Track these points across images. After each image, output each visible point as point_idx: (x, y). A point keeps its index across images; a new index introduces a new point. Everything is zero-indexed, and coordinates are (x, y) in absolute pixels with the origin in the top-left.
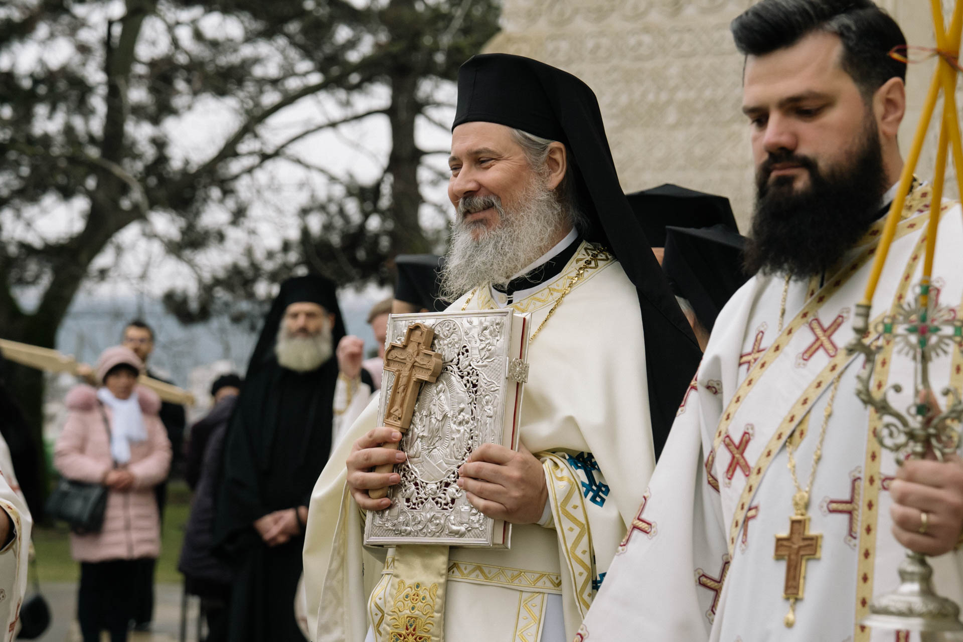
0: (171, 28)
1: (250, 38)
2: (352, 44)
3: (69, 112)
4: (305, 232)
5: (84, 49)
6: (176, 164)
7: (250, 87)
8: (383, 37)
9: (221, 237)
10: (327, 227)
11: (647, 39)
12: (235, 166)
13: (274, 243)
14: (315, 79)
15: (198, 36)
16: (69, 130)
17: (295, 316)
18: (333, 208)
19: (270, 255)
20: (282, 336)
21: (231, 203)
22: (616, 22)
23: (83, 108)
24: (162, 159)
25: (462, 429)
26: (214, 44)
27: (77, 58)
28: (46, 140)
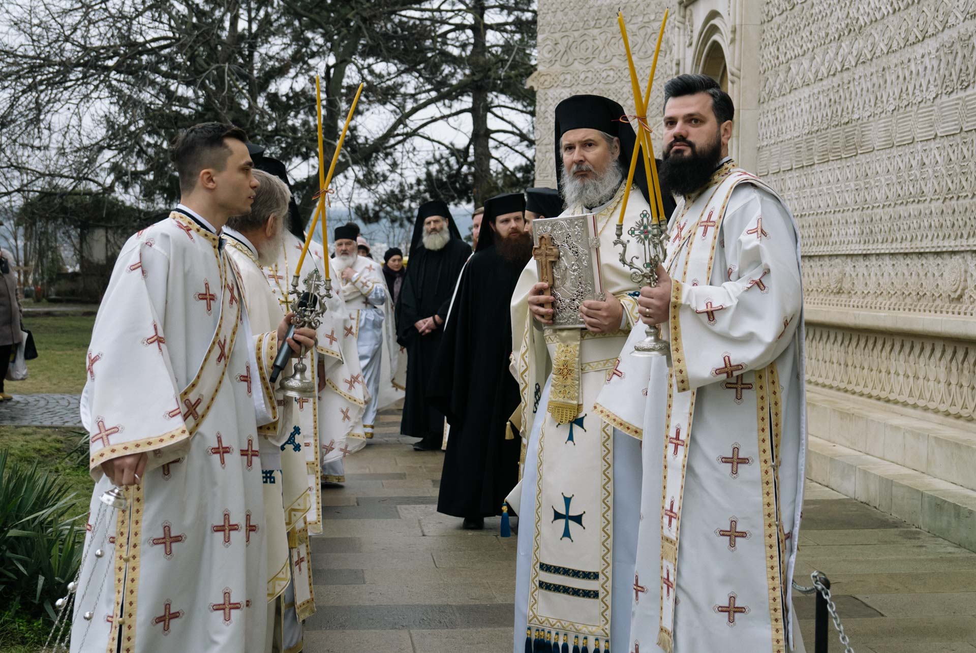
0: (360, 71)
1: (399, 73)
2: (452, 75)
3: (305, 113)
4: (429, 174)
5: (312, 80)
6: (361, 140)
7: (399, 99)
8: (467, 72)
9: (385, 178)
10: (440, 171)
11: (611, 73)
12: (392, 141)
13: (413, 180)
14: (433, 94)
15: (372, 72)
16: (305, 123)
17: (429, 223)
18: (443, 161)
19: (411, 186)
20: (424, 234)
21: (389, 161)
22: (595, 65)
23: (311, 110)
24: (354, 138)
25: (575, 273)
26: (380, 76)
27: (309, 85)
28: (294, 129)
